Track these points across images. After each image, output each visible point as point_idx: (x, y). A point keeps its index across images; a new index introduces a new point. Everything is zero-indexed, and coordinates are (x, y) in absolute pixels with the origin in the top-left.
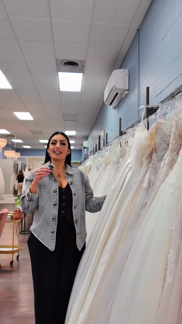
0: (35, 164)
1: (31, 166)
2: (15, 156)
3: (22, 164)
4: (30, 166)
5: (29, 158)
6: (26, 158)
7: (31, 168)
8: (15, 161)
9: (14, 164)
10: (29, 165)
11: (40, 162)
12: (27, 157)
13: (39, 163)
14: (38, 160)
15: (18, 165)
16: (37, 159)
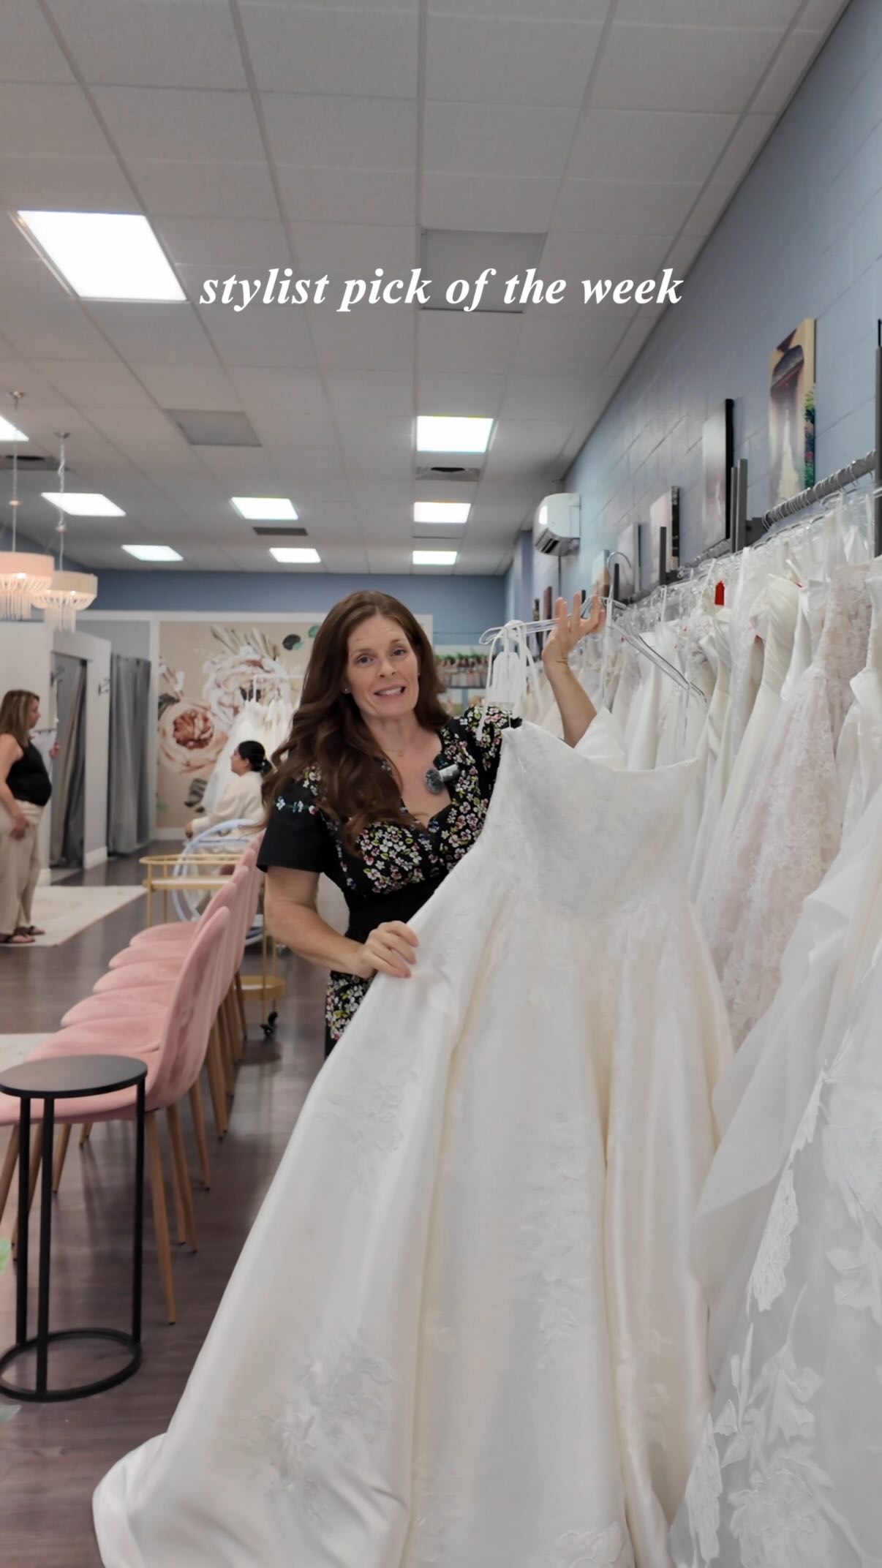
0: (206, 666)
1: (180, 676)
2: (60, 594)
3: (115, 659)
4: (172, 675)
5: (164, 625)
6: (147, 624)
7: (178, 688)
8: (59, 635)
9: (57, 655)
10: (164, 669)
11: (235, 653)
12: (153, 618)
13: (232, 659)
14: (226, 638)
15: (84, 663)
16: (220, 630)
